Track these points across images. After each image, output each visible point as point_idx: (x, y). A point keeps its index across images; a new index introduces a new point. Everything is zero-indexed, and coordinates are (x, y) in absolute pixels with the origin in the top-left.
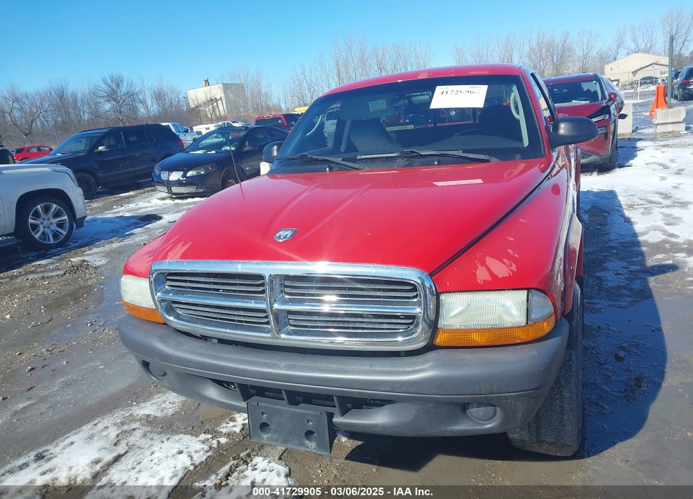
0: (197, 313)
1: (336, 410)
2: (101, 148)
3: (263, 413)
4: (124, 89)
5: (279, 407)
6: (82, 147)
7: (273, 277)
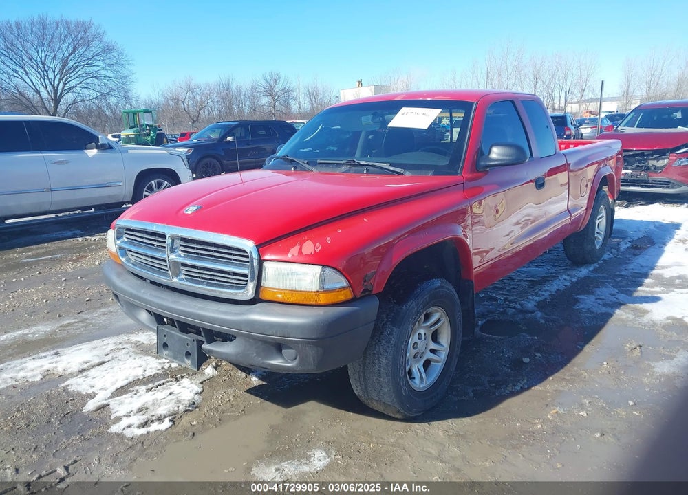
0: (140, 260)
1: (203, 339)
2: (230, 138)
3: (165, 336)
4: (280, 86)
5: (173, 332)
6: (215, 136)
7: (173, 238)
